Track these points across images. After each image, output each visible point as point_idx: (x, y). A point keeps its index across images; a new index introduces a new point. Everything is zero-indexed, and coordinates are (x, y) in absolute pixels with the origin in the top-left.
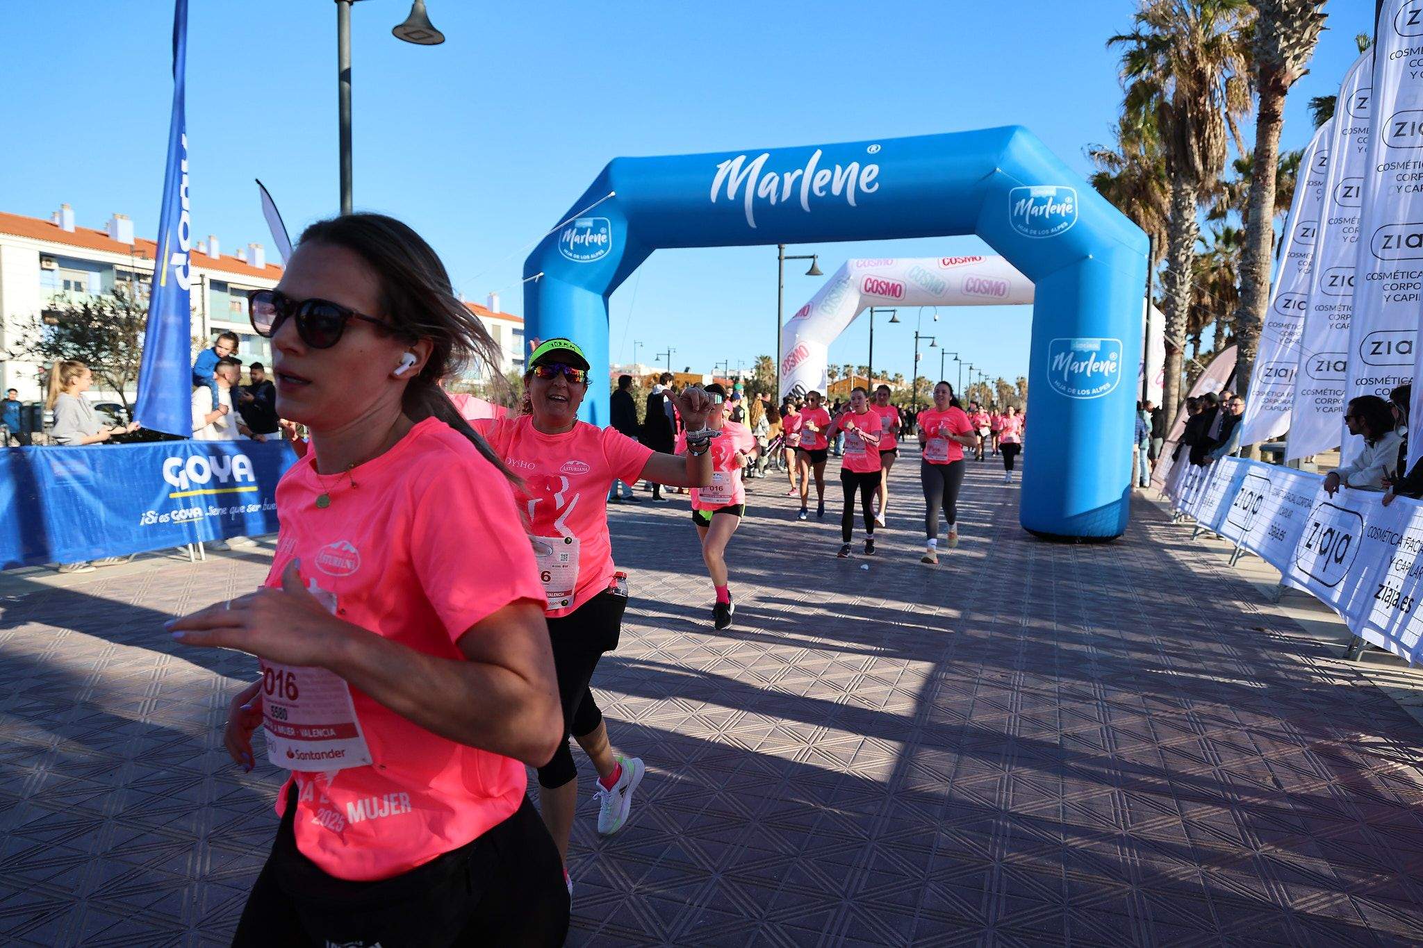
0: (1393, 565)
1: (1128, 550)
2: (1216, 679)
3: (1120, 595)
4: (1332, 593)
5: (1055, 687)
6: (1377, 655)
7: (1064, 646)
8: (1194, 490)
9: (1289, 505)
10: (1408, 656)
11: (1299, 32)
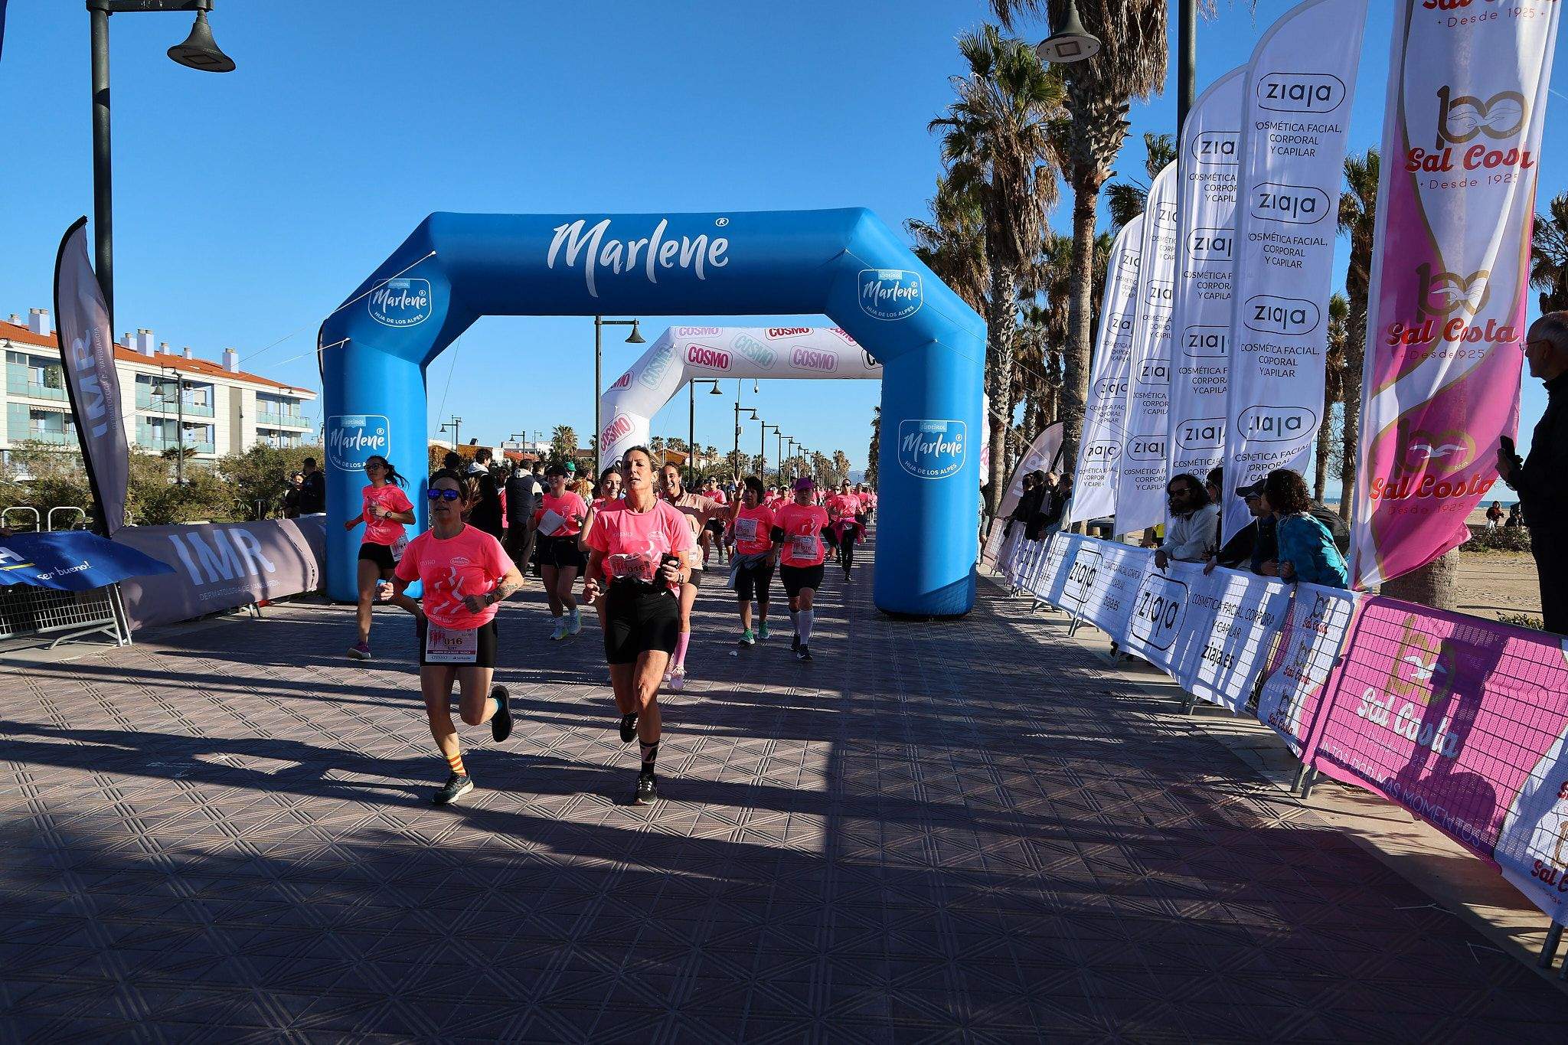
0: (1215, 628)
1: (978, 626)
2: (1081, 738)
3: (981, 668)
4: (1164, 656)
5: (946, 755)
6: (1207, 708)
7: (945, 718)
8: (1030, 565)
9: (1121, 577)
10: (1232, 706)
11: (1107, 137)
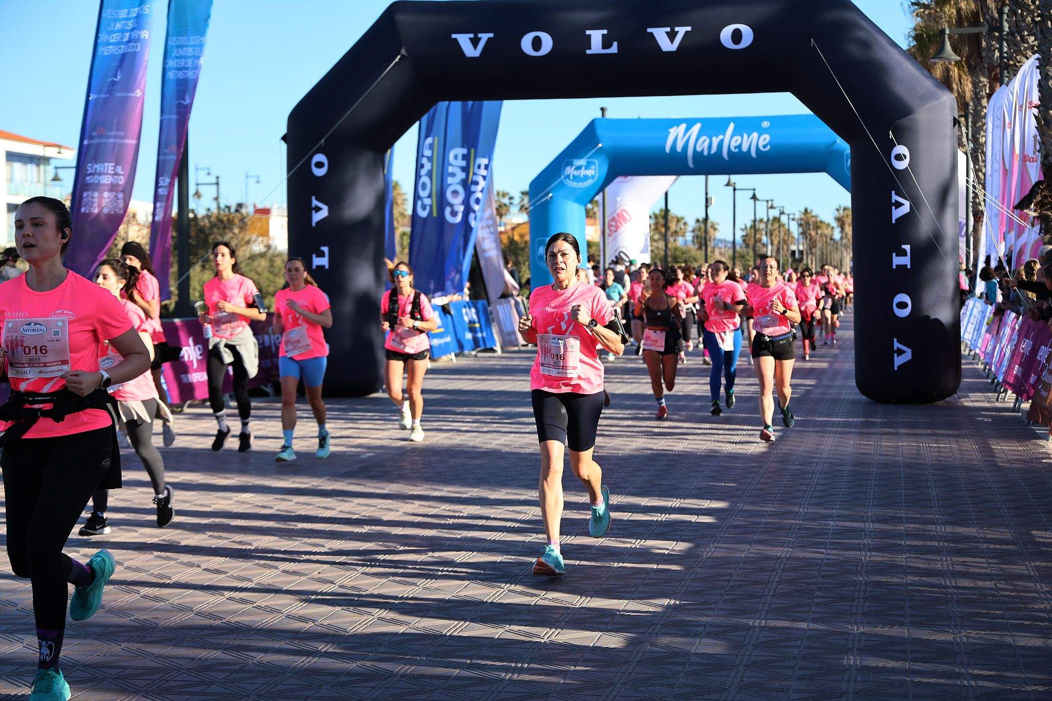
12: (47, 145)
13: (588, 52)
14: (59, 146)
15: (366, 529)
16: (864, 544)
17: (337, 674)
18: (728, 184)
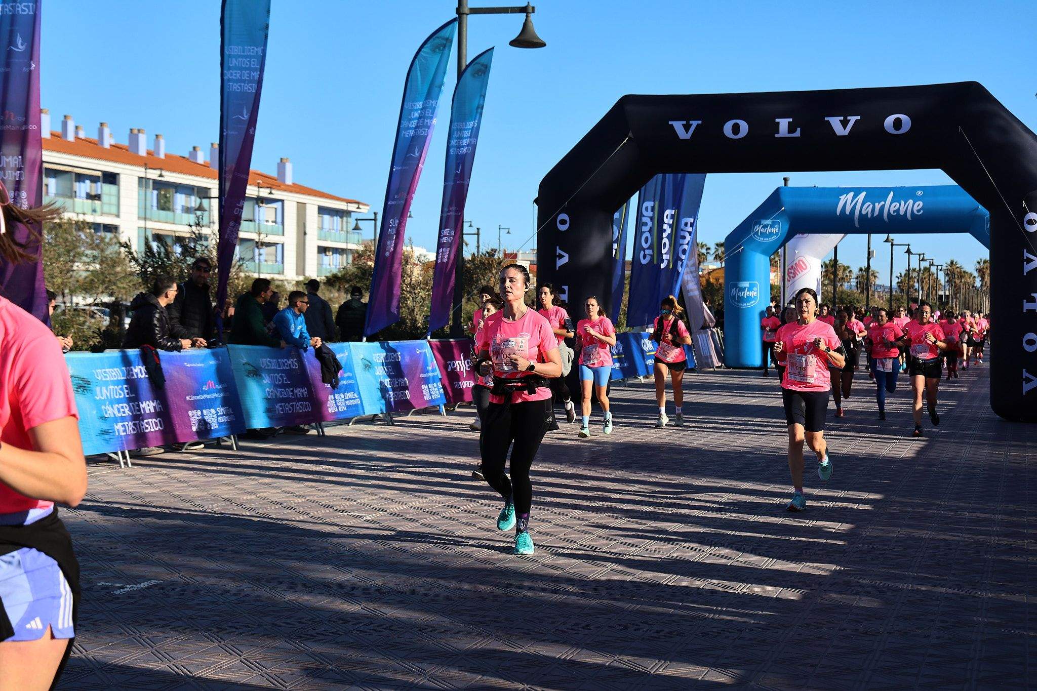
12: (349, 202)
13: (777, 136)
14: (358, 203)
15: (598, 504)
16: (994, 531)
17: (582, 607)
18: (887, 241)
